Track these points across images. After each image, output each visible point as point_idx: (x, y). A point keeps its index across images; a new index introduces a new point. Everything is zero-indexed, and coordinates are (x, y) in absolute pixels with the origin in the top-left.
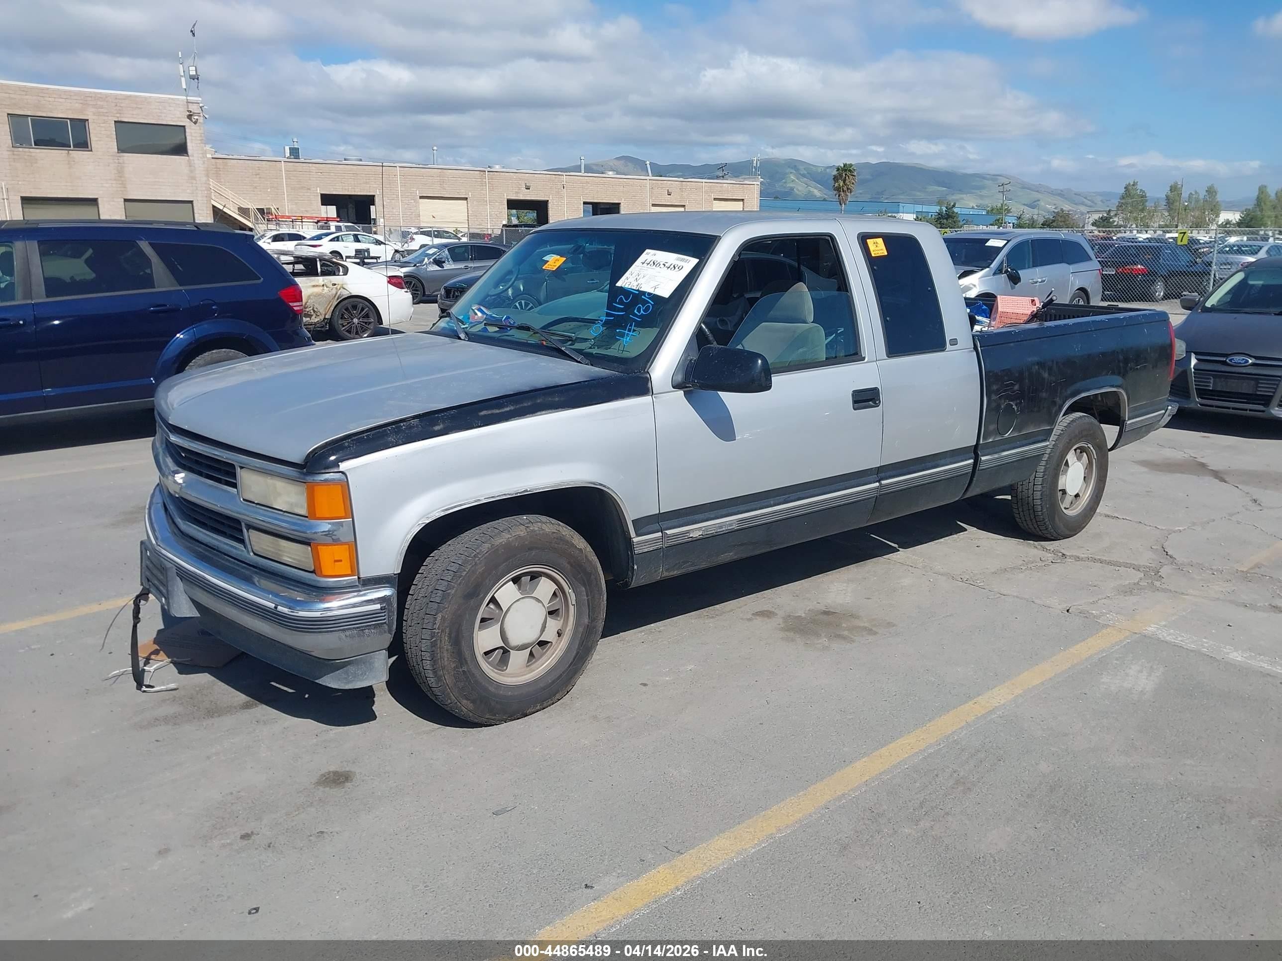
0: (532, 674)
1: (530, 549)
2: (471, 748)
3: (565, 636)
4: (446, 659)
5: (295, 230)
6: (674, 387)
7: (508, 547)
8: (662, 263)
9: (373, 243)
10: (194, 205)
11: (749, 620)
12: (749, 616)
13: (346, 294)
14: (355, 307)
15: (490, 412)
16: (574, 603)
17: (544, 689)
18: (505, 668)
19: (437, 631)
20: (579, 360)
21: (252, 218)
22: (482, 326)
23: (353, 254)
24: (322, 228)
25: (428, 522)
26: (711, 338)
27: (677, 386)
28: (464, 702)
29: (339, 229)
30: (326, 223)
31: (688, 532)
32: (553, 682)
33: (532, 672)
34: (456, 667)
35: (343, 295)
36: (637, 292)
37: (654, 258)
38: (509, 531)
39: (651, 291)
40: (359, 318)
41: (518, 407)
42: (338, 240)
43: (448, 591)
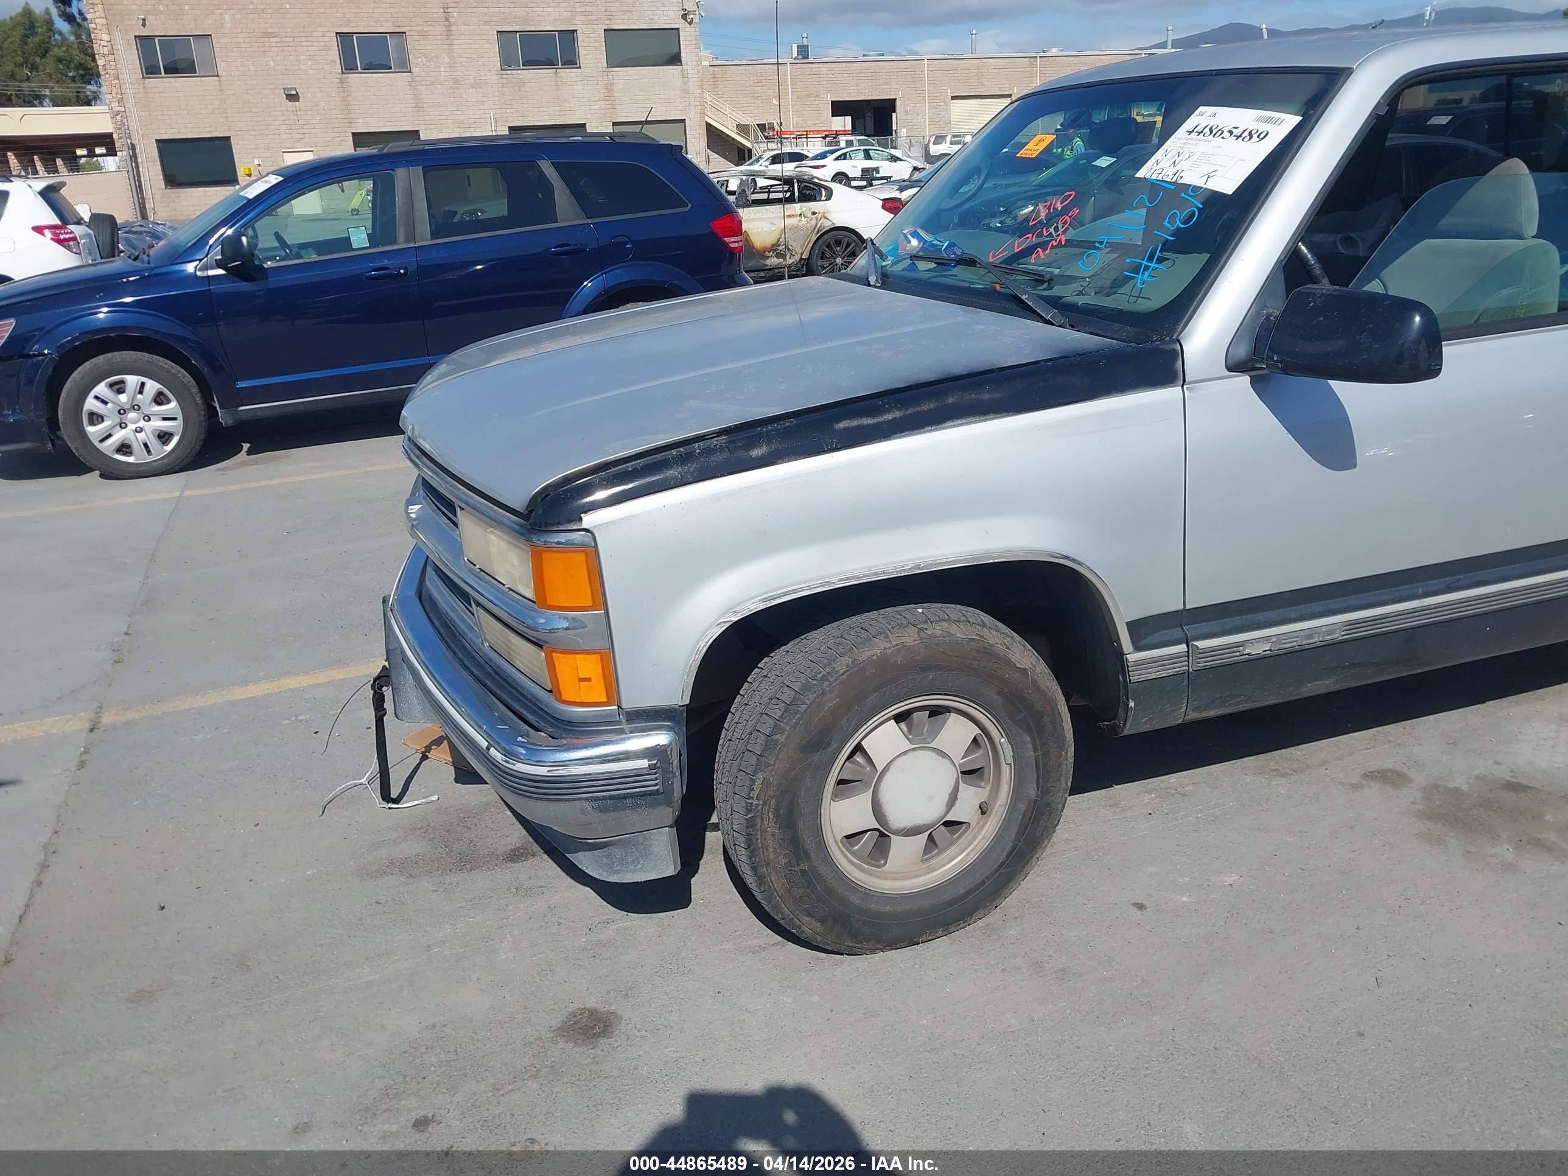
0: (930, 876)
1: (923, 669)
2: (815, 998)
3: (992, 817)
4: (771, 850)
5: (798, 148)
6: (1229, 369)
7: (883, 663)
8: (1226, 130)
9: (888, 159)
10: (687, 124)
11: (1356, 787)
12: (1356, 779)
13: (828, 225)
14: (838, 243)
15: (855, 423)
16: (1010, 760)
17: (952, 903)
18: (883, 862)
19: (756, 802)
20: (1048, 317)
21: (752, 138)
22: (909, 262)
23: (859, 174)
24: (830, 144)
25: (735, 619)
26: (1318, 270)
27: (1235, 367)
28: (806, 919)
29: (849, 143)
30: (835, 138)
31: (1242, 644)
32: (969, 893)
33: (929, 873)
34: (789, 864)
35: (824, 227)
36: (1173, 187)
37: (1212, 122)
38: (887, 637)
39: (1200, 183)
40: (844, 257)
41: (909, 412)
42: (845, 159)
43: (775, 737)
